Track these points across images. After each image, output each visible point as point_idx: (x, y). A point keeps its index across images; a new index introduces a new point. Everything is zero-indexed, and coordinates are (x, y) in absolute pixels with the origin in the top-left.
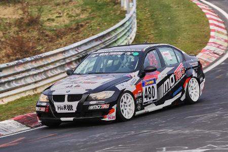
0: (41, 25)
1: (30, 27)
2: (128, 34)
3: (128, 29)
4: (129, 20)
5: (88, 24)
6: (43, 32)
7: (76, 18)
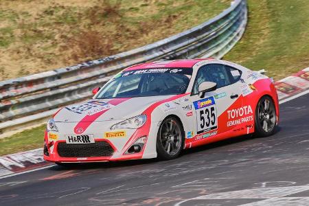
0: (121, 17)
1: (107, 19)
2: (235, 28)
3: (234, 21)
4: (235, 10)
5: (182, 16)
6: (122, 26)
7: (168, 7)
